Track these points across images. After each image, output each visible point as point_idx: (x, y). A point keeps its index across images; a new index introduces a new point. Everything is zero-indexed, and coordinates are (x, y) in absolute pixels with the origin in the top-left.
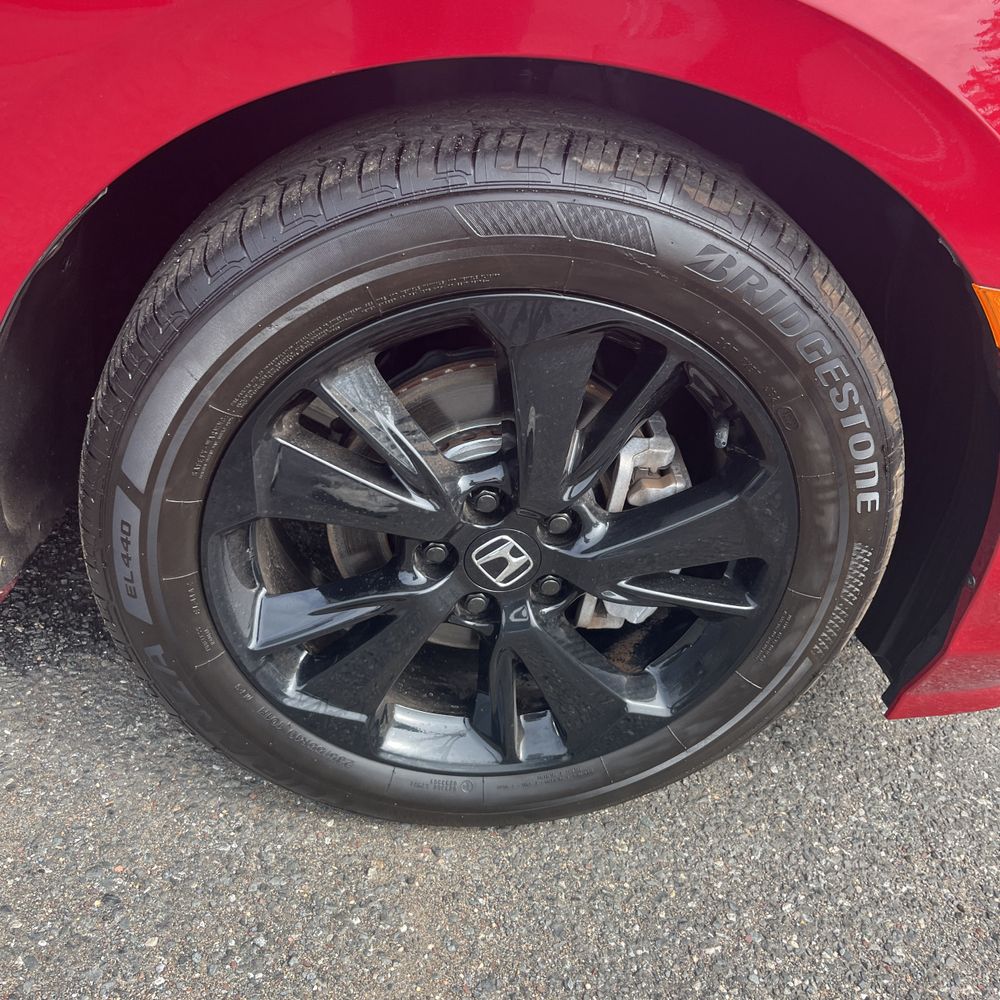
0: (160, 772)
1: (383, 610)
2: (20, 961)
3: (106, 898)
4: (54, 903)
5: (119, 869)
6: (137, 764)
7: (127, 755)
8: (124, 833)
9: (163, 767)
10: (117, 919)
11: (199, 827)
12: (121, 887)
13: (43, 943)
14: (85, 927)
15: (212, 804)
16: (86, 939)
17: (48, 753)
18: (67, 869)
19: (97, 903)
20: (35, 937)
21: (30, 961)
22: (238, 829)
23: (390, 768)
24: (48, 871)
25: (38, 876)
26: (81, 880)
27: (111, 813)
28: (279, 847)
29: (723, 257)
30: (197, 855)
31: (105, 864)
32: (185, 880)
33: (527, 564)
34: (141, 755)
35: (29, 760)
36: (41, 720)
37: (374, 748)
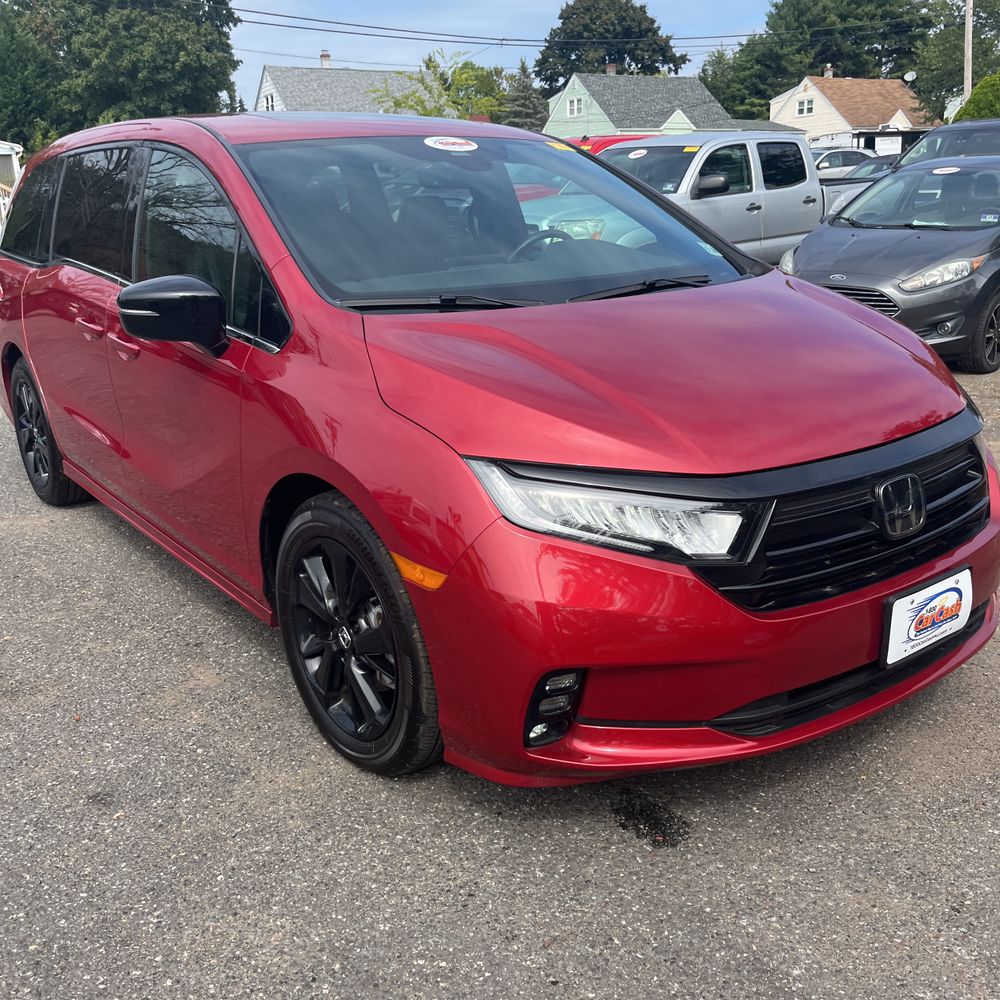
1: (323, 647)
23: (330, 719)
37: (327, 706)
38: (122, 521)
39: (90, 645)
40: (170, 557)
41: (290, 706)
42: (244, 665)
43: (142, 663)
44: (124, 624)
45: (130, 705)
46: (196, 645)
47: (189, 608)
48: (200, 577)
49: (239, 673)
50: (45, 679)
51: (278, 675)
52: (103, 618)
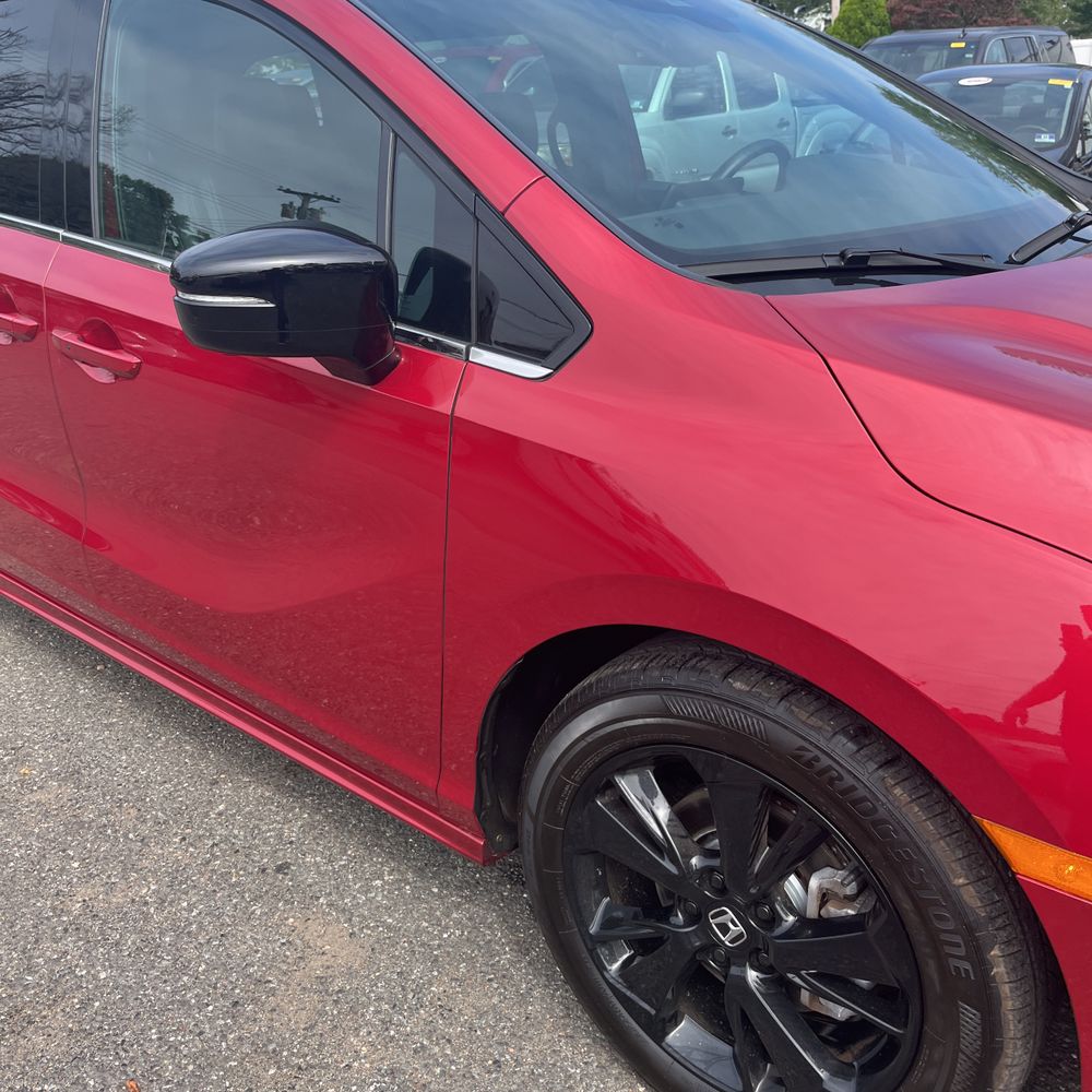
0: (568, 1008)
1: (656, 935)
2: (438, 1071)
3: (496, 1062)
4: (471, 1051)
5: (512, 1050)
6: (558, 998)
7: (557, 990)
8: (527, 1032)
9: (571, 1006)
10: (494, 1076)
11: (567, 1051)
12: (507, 1060)
13: (453, 1068)
14: (475, 1071)
15: (583, 1041)
16: (473, 1077)
17: (520, 969)
18: (487, 1037)
19: (490, 1062)
20: (452, 1062)
21: (443, 1073)
22: (586, 1063)
23: (670, 1060)
24: (479, 1033)
25: (473, 1033)
26: (491, 1046)
27: (527, 1018)
28: (602, 1086)
29: (813, 755)
30: (554, 1065)
31: (507, 1044)
32: (539, 1075)
33: (741, 935)
34: (564, 994)
35: (507, 970)
36: (528, 949)
37: (659, 1037)
38: (34, 620)
39: (83, 892)
40: (147, 685)
41: (523, 1000)
42: (387, 908)
43: (201, 927)
44: (126, 836)
45: (224, 1037)
46: (279, 869)
47: (227, 788)
48: (217, 720)
49: (389, 928)
50: (26, 987)
51: (458, 923)
52: (81, 824)
